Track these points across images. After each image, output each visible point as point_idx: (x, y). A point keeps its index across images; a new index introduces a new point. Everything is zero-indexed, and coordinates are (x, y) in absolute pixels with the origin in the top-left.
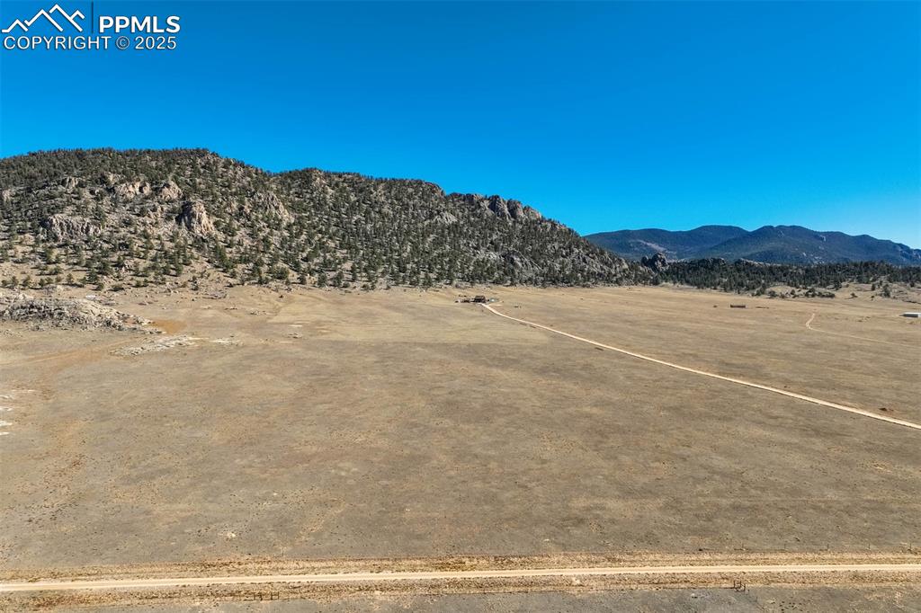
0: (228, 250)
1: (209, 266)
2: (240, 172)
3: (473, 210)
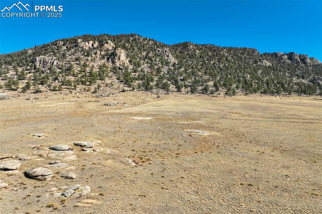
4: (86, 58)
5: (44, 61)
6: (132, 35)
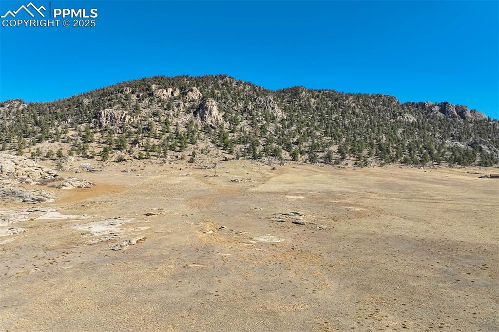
0: (230, 135)
1: (213, 145)
4: (166, 112)
5: (111, 117)
6: (221, 77)
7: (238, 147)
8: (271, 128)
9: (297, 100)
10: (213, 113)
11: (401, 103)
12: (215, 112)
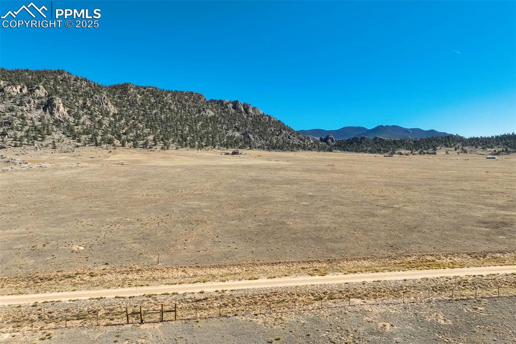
0: (76, 127)
1: (64, 136)
2: (84, 84)
3: (223, 109)
4: (20, 108)
7: (83, 137)
8: (106, 122)
9: (126, 96)
10: (60, 110)
11: (207, 100)
12: (61, 109)
